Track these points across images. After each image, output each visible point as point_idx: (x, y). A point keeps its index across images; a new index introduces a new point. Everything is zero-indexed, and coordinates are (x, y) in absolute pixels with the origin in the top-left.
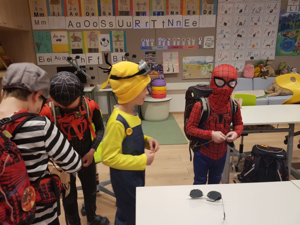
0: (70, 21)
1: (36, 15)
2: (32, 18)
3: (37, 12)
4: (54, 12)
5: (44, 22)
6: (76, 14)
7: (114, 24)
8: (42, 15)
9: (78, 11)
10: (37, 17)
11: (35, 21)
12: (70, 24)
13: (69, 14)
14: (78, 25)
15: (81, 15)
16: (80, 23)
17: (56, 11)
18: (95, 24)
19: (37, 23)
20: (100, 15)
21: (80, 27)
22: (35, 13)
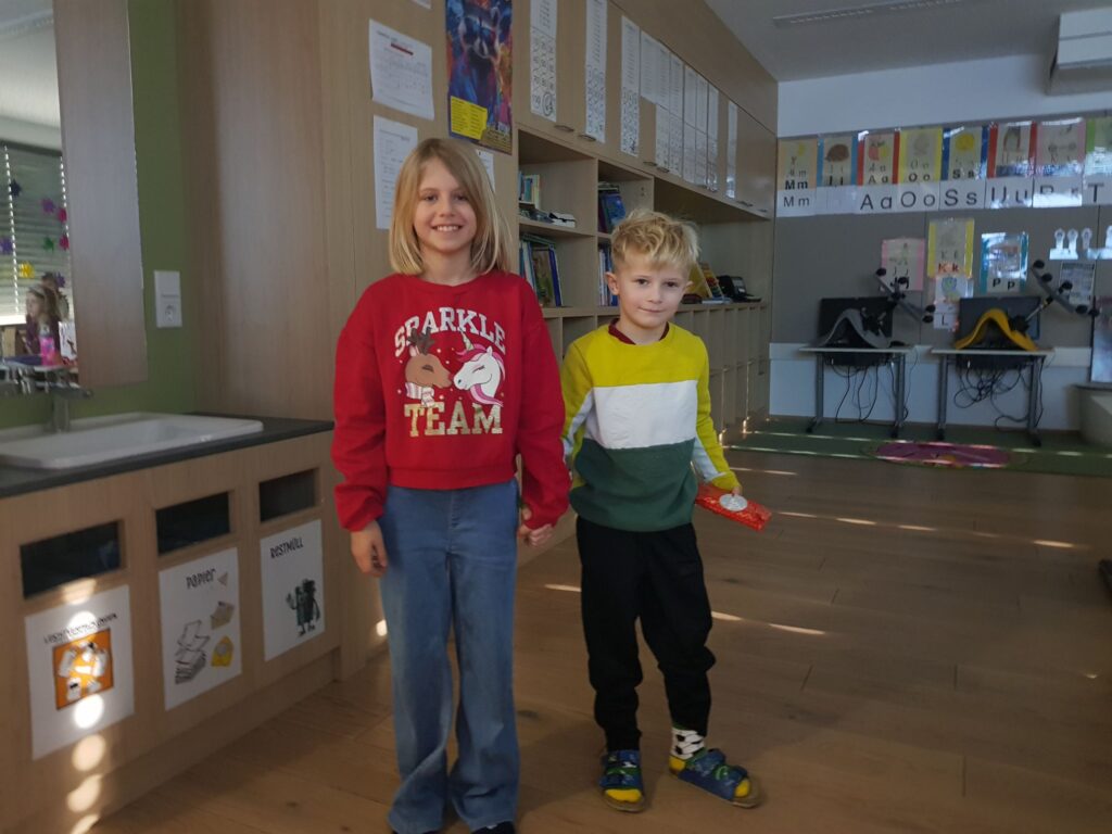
0: (868, 196)
1: (789, 186)
2: (779, 192)
3: (793, 178)
4: (831, 178)
5: (803, 201)
6: (885, 180)
7: (980, 198)
8: (804, 185)
9: (889, 173)
10: (791, 190)
11: (785, 198)
12: (867, 201)
13: (866, 178)
14: (886, 203)
15: (895, 181)
16: (890, 199)
17: (837, 176)
18: (929, 200)
19: (789, 202)
20: (944, 177)
21: (890, 206)
22: (787, 183)
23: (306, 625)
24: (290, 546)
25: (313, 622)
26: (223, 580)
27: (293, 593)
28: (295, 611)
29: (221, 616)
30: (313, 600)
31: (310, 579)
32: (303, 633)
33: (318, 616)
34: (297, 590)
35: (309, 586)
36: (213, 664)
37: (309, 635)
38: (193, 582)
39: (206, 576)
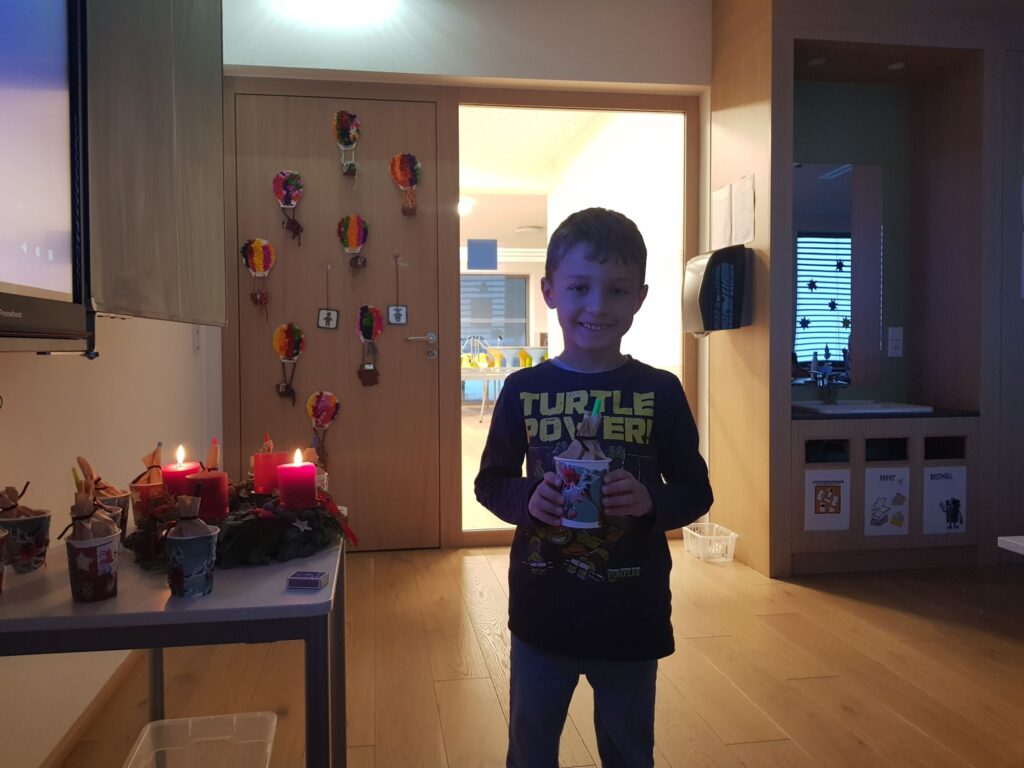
23: (952, 524)
24: (943, 476)
25: (957, 524)
26: (901, 481)
27: (945, 503)
28: (945, 514)
29: (898, 500)
30: (958, 511)
31: (957, 498)
32: (950, 527)
33: (961, 522)
34: (947, 502)
35: (956, 503)
36: (892, 523)
37: (953, 531)
38: (883, 478)
39: (892, 477)
